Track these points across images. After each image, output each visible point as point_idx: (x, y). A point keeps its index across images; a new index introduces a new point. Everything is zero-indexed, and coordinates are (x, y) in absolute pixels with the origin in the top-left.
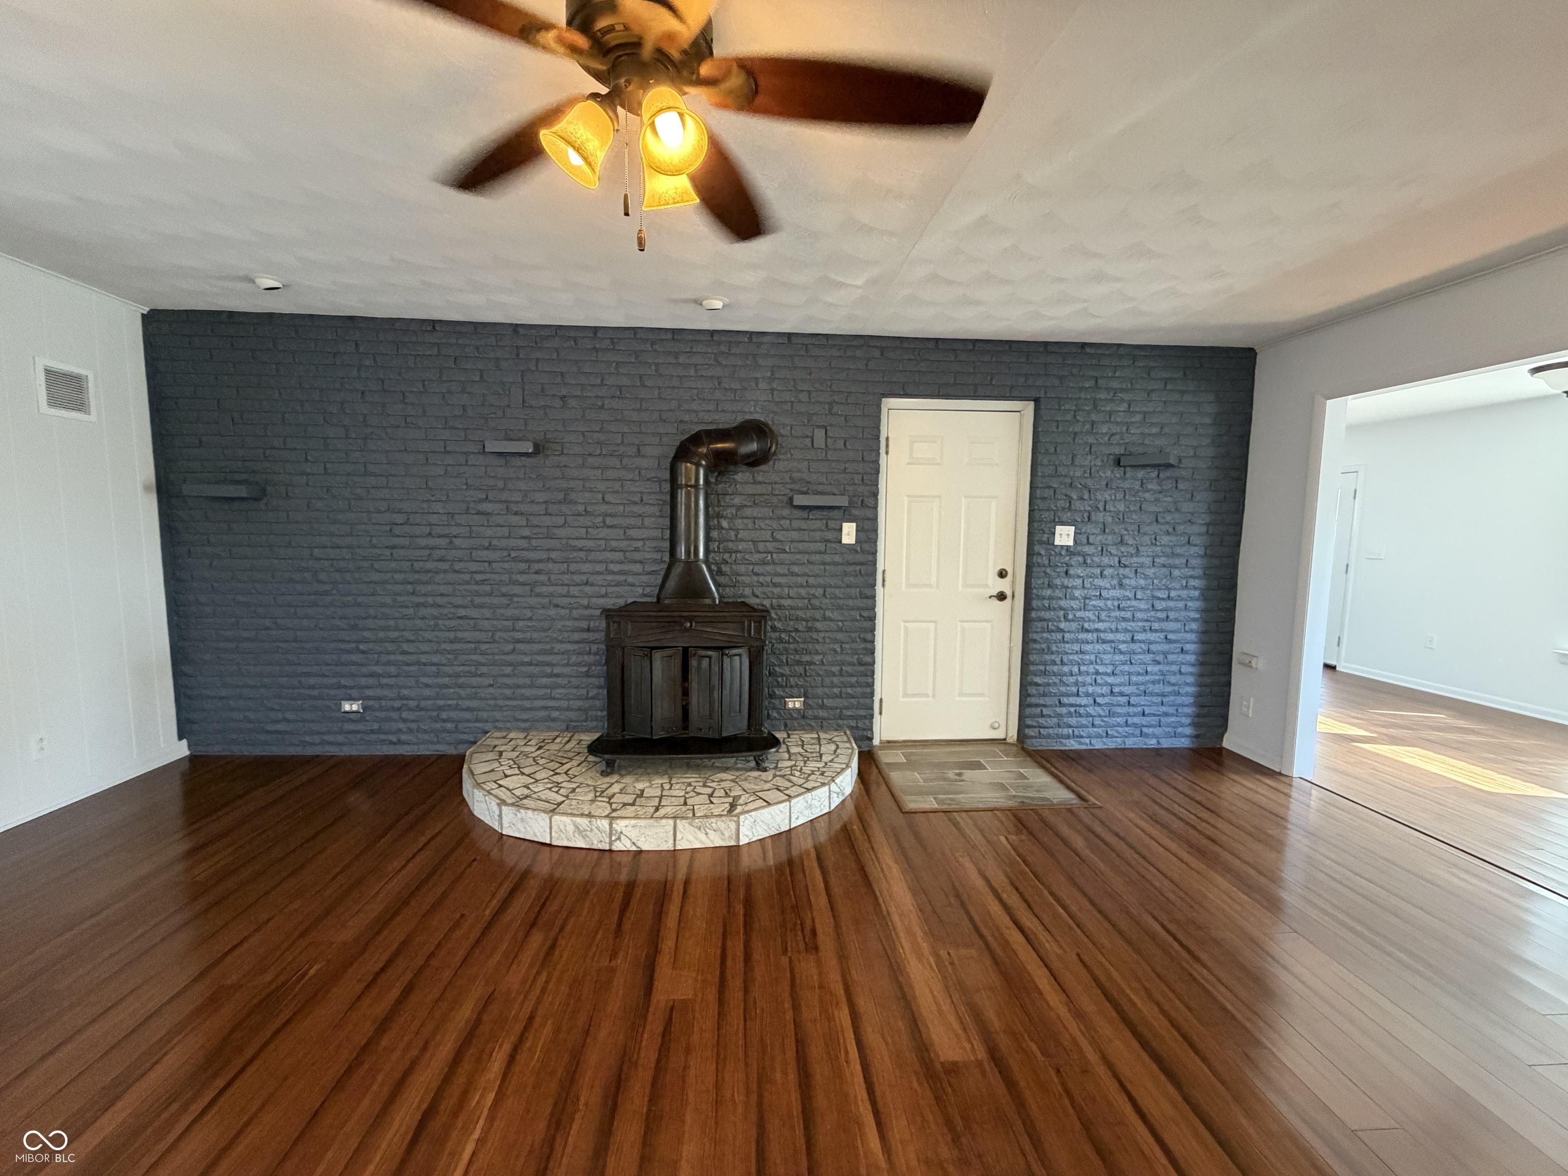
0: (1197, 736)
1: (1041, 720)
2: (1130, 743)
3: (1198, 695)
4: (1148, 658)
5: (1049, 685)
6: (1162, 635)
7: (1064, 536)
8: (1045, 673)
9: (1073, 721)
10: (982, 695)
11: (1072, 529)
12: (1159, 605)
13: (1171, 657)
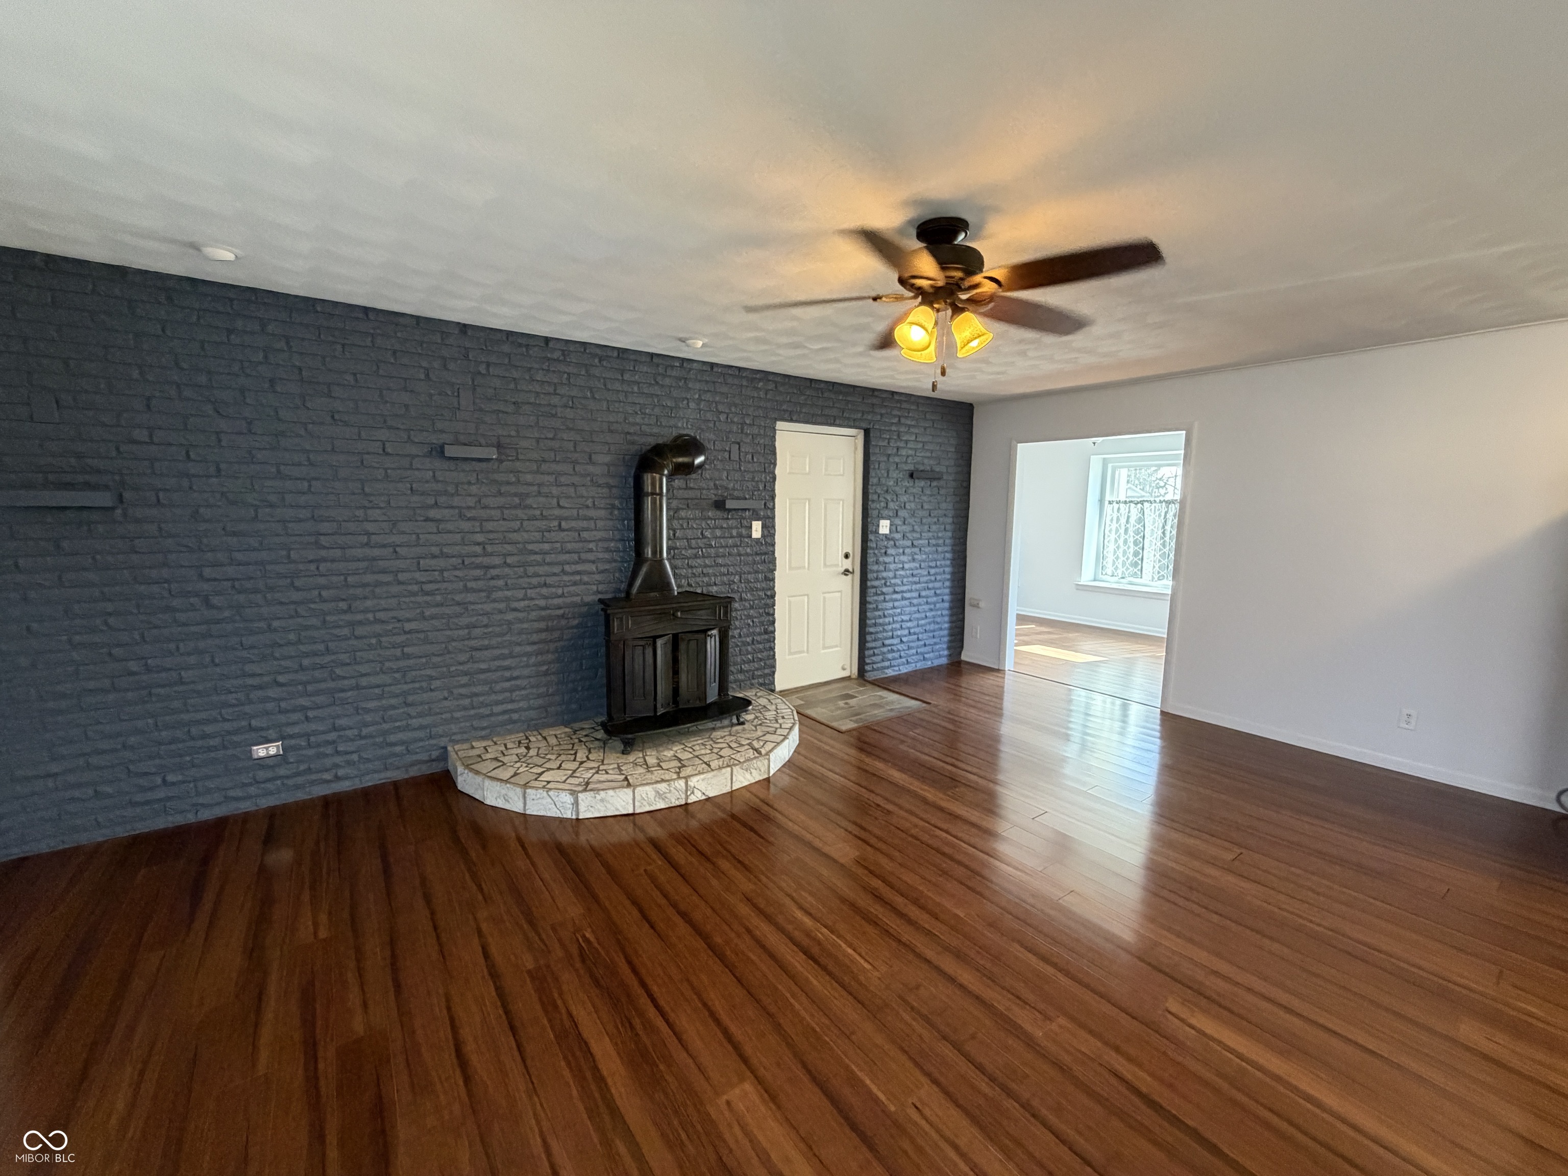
0: (950, 655)
1: (873, 658)
2: (920, 666)
3: (951, 628)
4: (926, 607)
5: (877, 633)
6: (933, 591)
7: (884, 527)
8: (875, 625)
9: (890, 656)
10: (836, 646)
11: (888, 522)
12: (933, 571)
13: (938, 606)
